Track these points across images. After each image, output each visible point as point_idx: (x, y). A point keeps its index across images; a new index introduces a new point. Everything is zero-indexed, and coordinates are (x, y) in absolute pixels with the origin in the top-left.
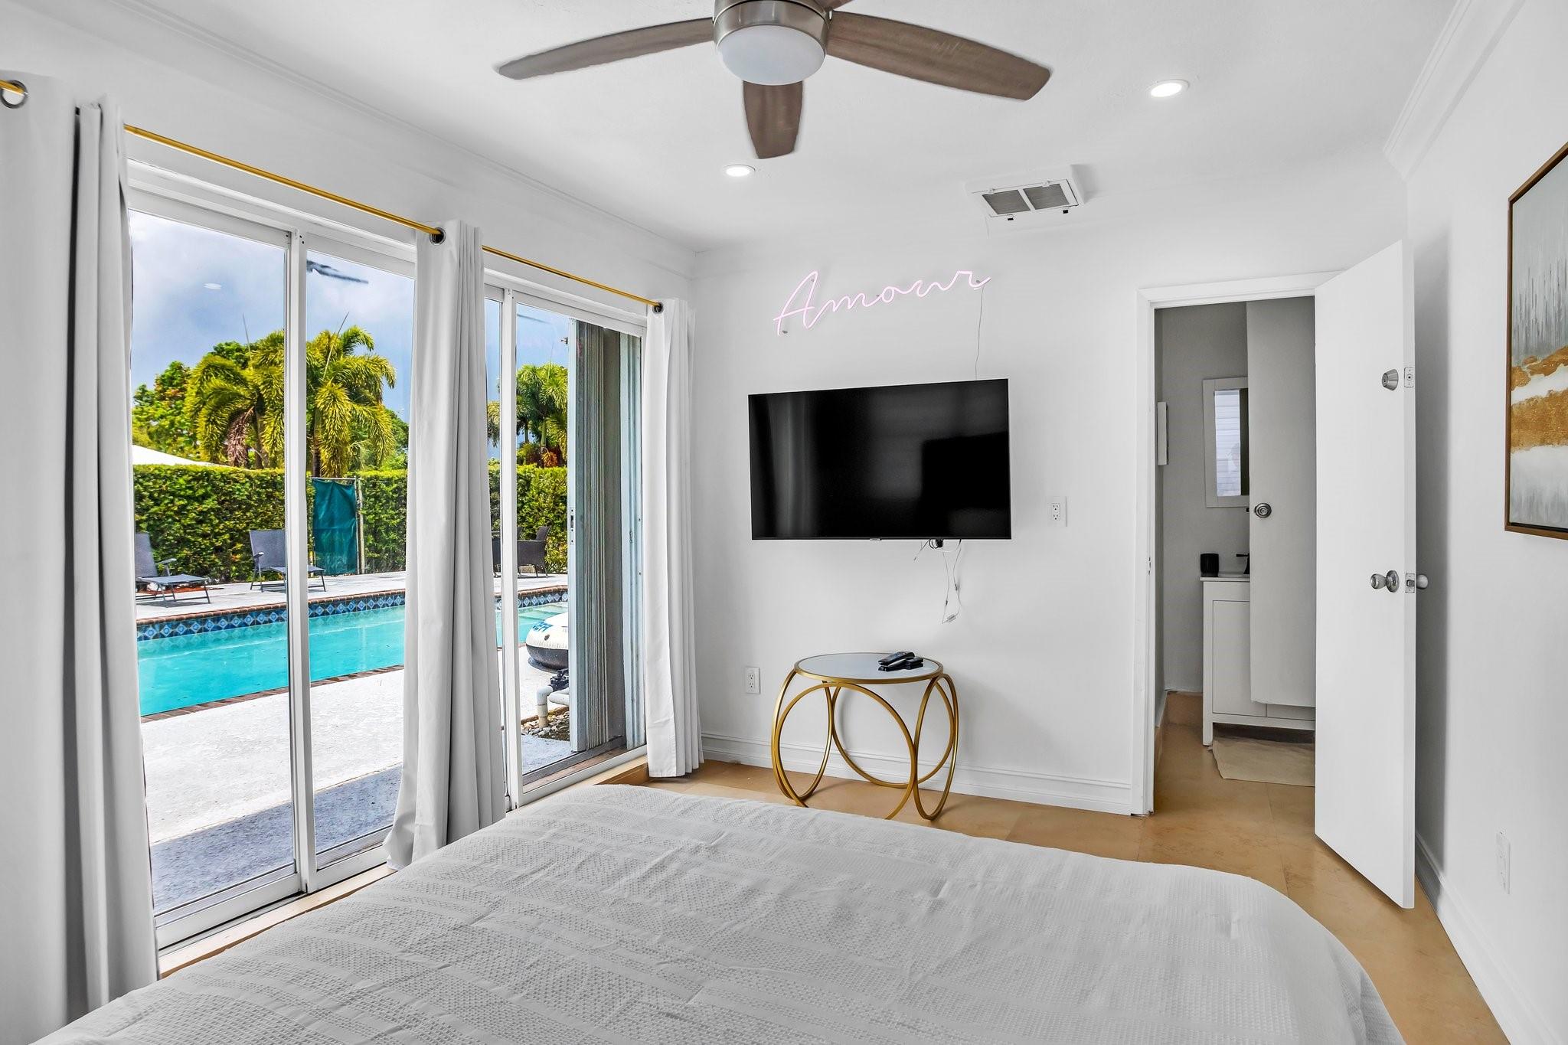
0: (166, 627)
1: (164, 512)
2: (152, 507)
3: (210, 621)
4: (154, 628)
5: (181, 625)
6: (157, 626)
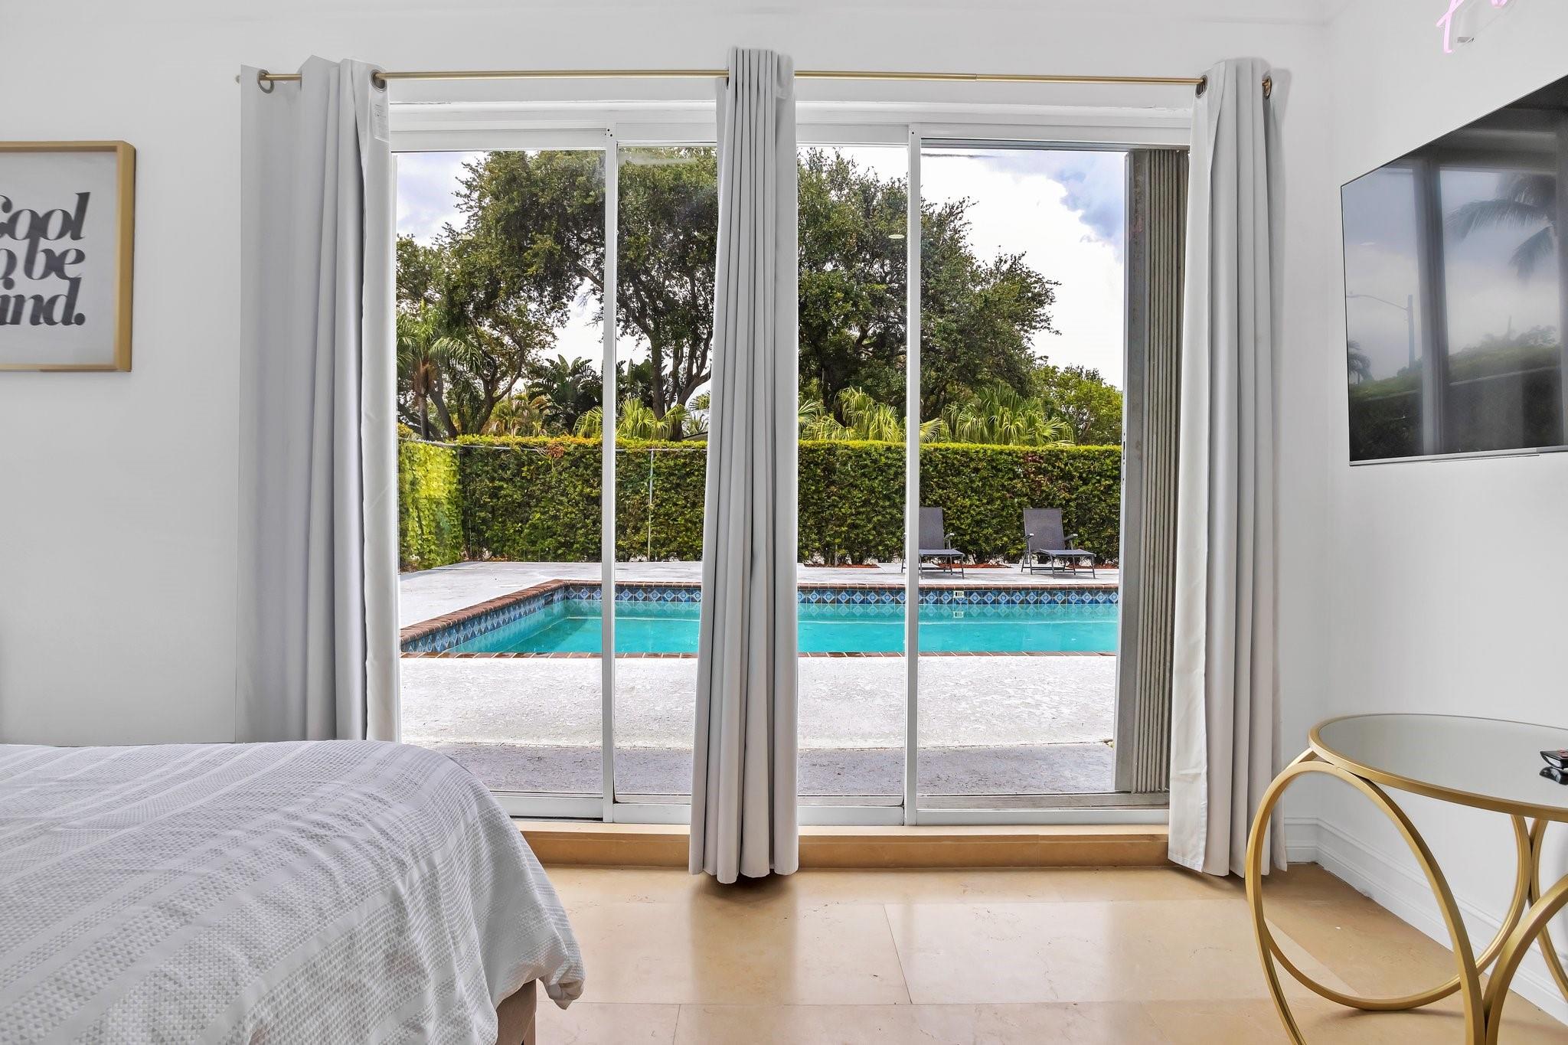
0: (1032, 594)
1: (1092, 491)
2: (1081, 487)
3: (1074, 594)
4: (1021, 594)
5: (1046, 594)
6: (1023, 592)
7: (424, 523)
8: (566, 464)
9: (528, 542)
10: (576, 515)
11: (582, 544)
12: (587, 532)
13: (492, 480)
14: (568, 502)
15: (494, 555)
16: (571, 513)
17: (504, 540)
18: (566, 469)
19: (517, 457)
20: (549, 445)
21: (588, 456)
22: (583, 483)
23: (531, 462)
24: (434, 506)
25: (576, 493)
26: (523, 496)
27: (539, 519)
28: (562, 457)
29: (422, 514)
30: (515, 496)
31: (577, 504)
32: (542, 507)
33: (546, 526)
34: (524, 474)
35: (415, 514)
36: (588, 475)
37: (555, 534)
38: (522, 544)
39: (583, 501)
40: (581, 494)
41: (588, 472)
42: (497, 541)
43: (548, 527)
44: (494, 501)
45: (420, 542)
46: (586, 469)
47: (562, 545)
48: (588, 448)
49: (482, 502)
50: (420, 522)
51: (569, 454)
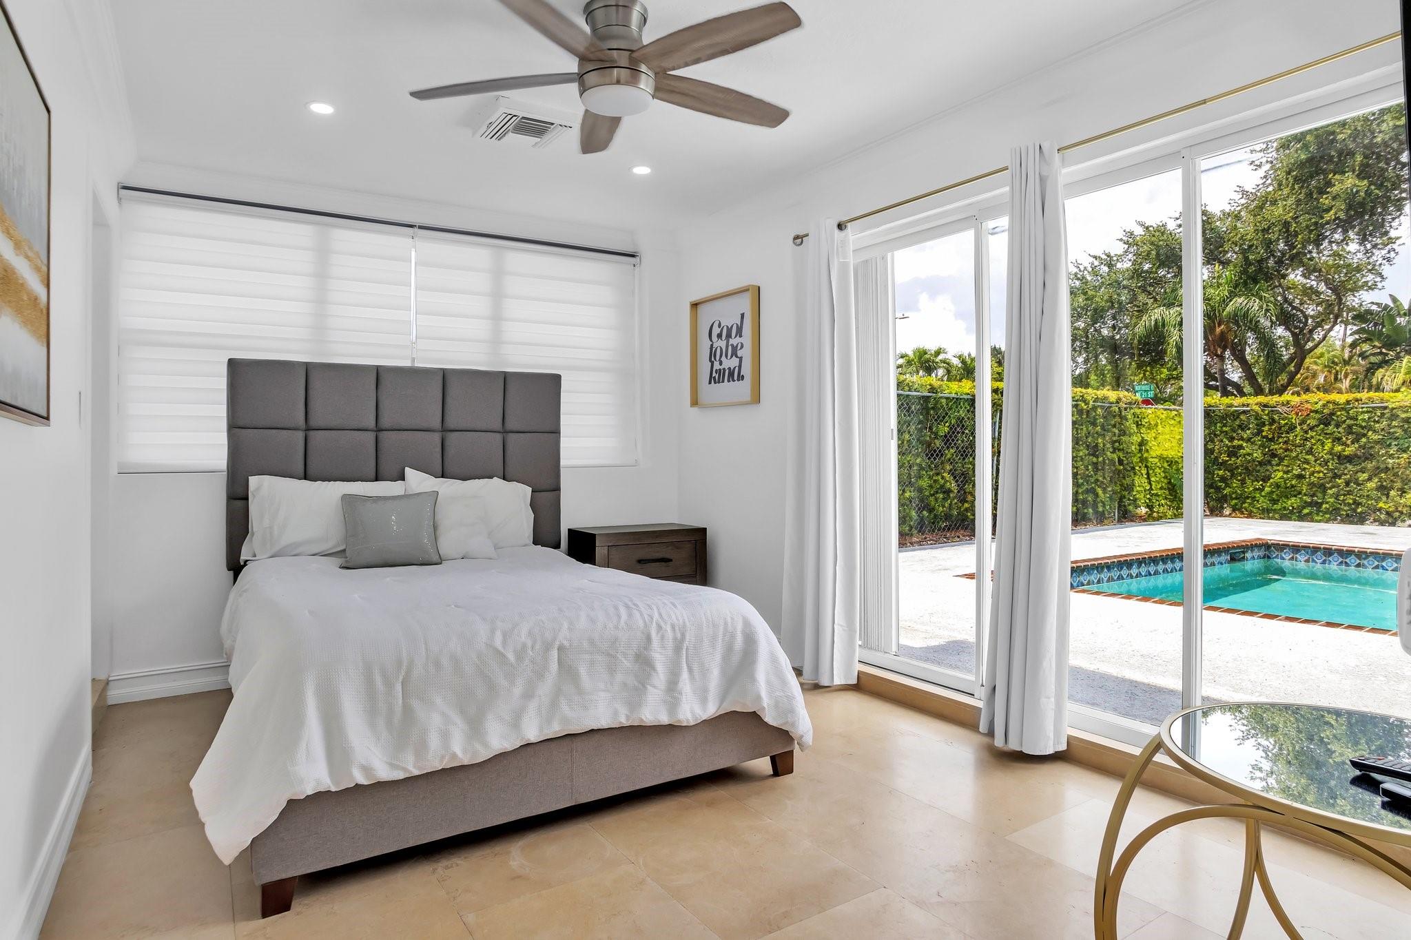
7: (1153, 479)
8: (1312, 422)
9: (1269, 500)
10: (1325, 474)
11: (1332, 505)
12: (1339, 492)
13: (1232, 439)
14: (1316, 461)
15: (1234, 510)
16: (1319, 472)
17: (1242, 498)
18: (1313, 427)
19: (1257, 417)
20: (1292, 403)
21: (1339, 413)
22: (1333, 441)
23: (1273, 421)
24: (1166, 465)
25: (1325, 452)
26: (1265, 455)
27: (1282, 478)
28: (1308, 415)
29: (1151, 472)
30: (1255, 455)
31: (1326, 462)
32: (1285, 465)
33: (1289, 484)
34: (1264, 434)
35: (1144, 471)
36: (1339, 433)
37: (1300, 493)
38: (1263, 503)
39: (1333, 459)
40: (1331, 453)
41: (1340, 429)
42: (1236, 498)
43: (1292, 486)
44: (1233, 459)
45: (1148, 496)
46: (1338, 426)
47: (1310, 504)
48: (1340, 405)
49: (1220, 461)
50: (1148, 478)
51: (1316, 412)
